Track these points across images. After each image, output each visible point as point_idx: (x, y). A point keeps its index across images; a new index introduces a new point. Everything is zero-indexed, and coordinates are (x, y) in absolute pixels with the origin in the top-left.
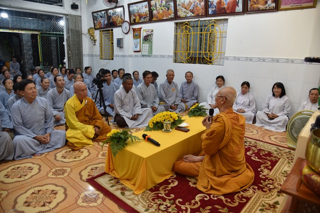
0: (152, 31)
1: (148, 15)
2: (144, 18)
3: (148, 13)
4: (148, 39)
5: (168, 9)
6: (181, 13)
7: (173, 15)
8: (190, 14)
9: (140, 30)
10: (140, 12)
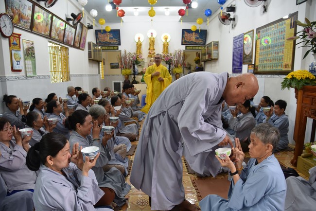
0: (33, 44)
1: (30, 21)
2: (25, 22)
3: (30, 18)
4: (29, 53)
5: (47, 24)
6: (53, 34)
7: (49, 32)
8: (57, 38)
9: (20, 38)
10: (21, 10)
